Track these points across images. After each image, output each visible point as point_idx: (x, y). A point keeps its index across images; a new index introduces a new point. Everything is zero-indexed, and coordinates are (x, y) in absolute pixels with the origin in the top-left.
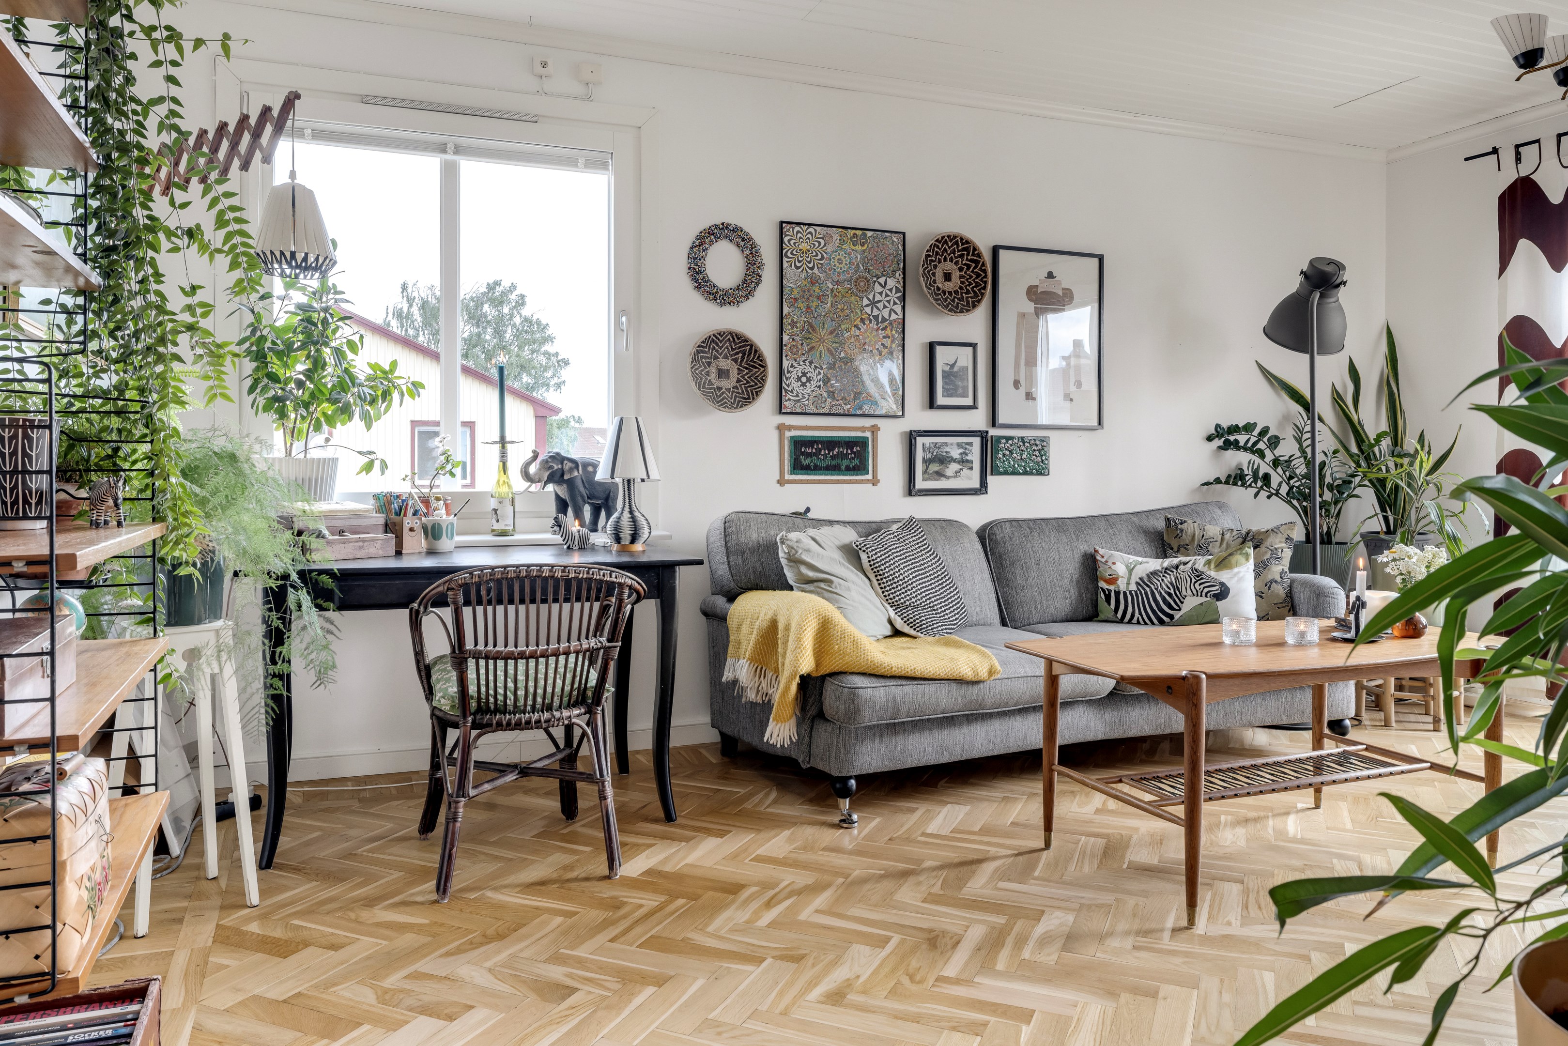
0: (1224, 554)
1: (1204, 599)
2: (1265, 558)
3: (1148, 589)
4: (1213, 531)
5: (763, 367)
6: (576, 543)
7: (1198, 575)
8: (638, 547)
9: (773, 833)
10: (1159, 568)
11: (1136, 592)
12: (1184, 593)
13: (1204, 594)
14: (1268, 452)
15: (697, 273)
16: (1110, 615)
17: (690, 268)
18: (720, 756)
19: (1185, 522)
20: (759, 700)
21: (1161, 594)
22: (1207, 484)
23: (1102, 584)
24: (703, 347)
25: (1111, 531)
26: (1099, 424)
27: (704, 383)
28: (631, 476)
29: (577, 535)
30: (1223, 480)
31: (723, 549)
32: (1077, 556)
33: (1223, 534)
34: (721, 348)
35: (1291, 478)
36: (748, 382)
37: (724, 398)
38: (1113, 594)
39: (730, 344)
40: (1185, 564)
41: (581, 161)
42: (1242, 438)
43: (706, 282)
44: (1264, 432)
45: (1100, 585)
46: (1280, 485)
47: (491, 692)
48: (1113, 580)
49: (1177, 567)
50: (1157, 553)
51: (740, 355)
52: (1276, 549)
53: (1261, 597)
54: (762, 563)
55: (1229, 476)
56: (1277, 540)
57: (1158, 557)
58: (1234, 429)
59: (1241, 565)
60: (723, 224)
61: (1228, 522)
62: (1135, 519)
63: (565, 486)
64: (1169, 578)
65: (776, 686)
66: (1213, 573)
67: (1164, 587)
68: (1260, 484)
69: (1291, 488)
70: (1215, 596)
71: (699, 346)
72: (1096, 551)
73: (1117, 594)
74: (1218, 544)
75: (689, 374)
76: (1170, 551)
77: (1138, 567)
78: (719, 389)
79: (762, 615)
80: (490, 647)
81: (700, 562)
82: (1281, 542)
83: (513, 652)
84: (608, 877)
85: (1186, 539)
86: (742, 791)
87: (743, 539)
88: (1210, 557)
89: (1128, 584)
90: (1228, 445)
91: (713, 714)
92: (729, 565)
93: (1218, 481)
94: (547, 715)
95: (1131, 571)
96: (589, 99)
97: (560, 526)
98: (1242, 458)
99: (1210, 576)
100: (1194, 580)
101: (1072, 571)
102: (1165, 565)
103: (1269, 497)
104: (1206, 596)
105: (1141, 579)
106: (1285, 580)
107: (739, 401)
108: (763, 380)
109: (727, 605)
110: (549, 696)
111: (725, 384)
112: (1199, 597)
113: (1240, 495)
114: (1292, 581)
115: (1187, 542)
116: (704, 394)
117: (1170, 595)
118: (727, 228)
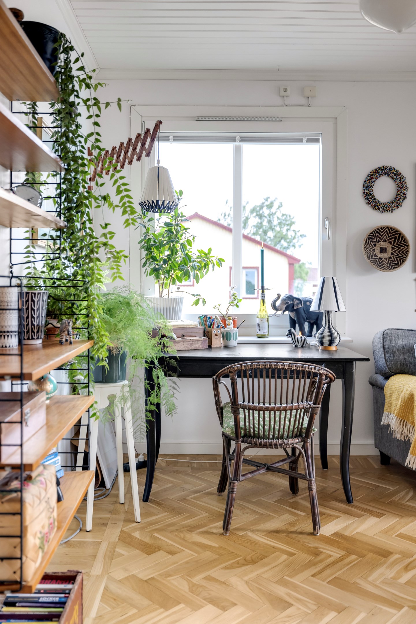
5: (407, 246)
6: (300, 344)
8: (333, 348)
9: (410, 519)
15: (368, 195)
17: (364, 193)
18: (380, 465)
20: (403, 439)
24: (371, 236)
27: (372, 256)
28: (330, 310)
29: (300, 340)
31: (382, 349)
34: (382, 236)
36: (398, 255)
37: (384, 264)
39: (387, 233)
41: (305, 139)
43: (373, 199)
47: (252, 426)
51: (393, 239)
54: (405, 359)
60: (383, 167)
63: (294, 312)
65: (413, 432)
71: (369, 235)
75: (363, 251)
78: (381, 259)
79: (404, 390)
80: (251, 404)
81: (368, 360)
83: (262, 407)
84: (313, 534)
86: (392, 488)
87: (394, 344)
91: (376, 440)
92: (385, 359)
94: (280, 441)
96: (309, 106)
97: (291, 335)
107: (392, 266)
108: (407, 253)
109: (384, 381)
110: (281, 430)
111: (384, 256)
116: (372, 262)
118: (386, 169)
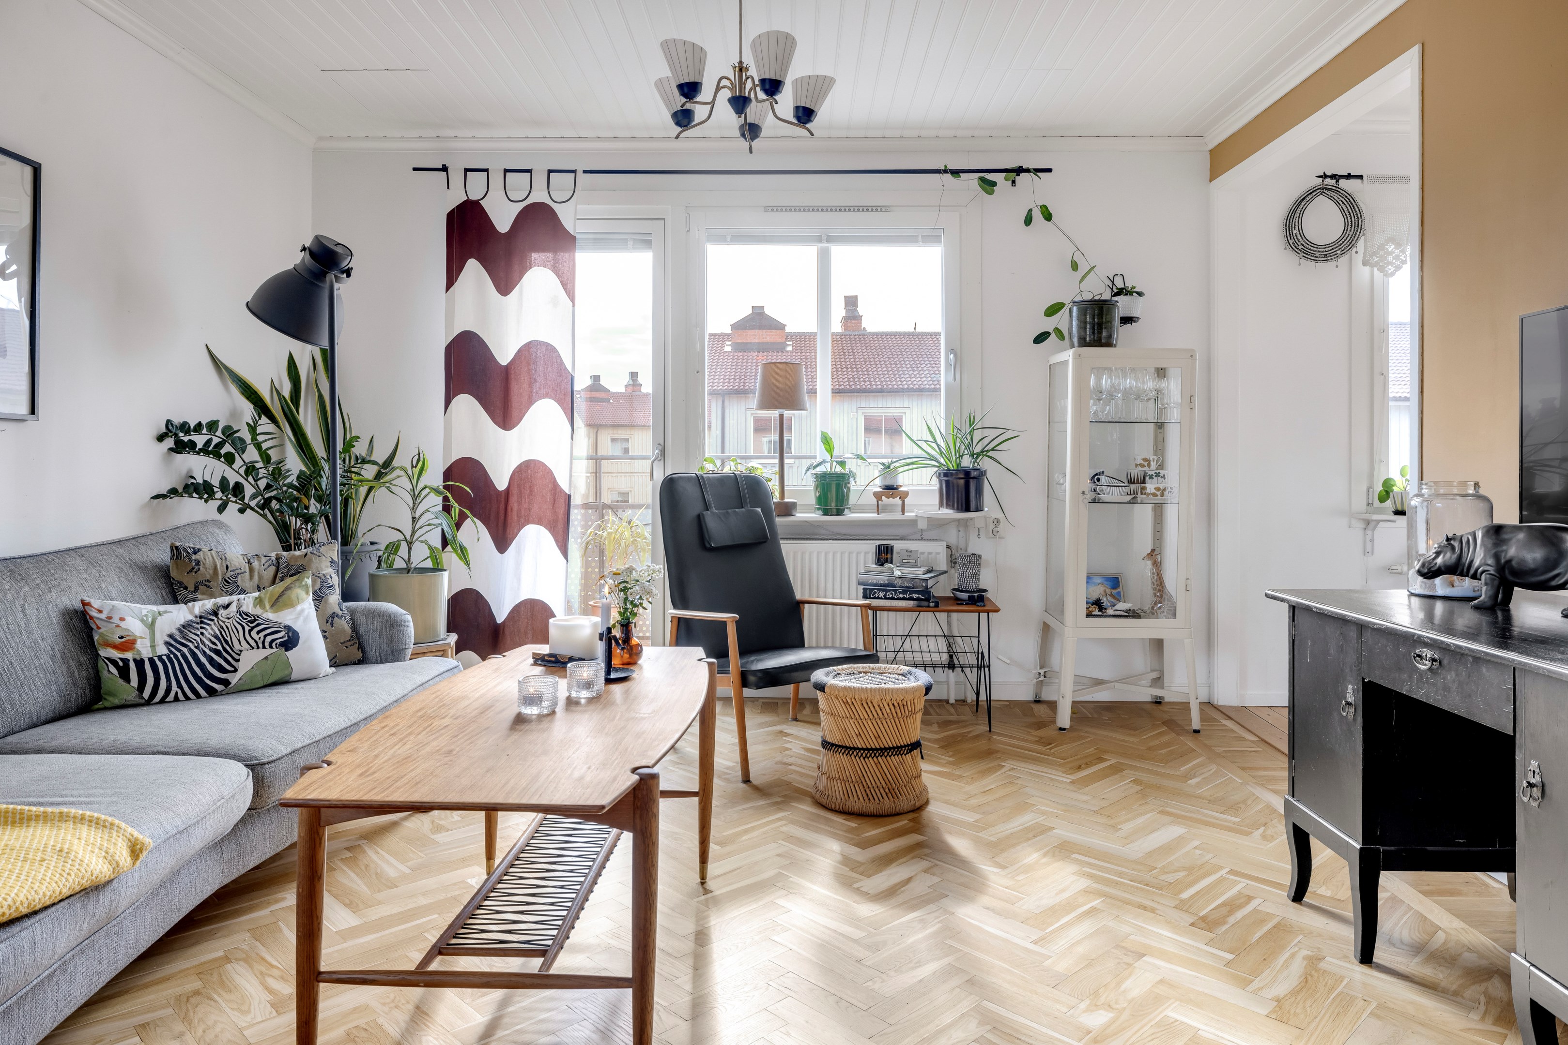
1: (268, 651)
2: (318, 588)
3: (185, 650)
4: (232, 557)
7: (253, 621)
10: (190, 617)
11: (168, 656)
12: (237, 646)
13: (267, 644)
16: (127, 697)
19: (199, 550)
21: (204, 653)
22: (159, 496)
23: (106, 652)
25: (93, 571)
26: (33, 411)
30: (180, 490)
32: (55, 617)
38: (132, 665)
40: (224, 607)
42: (200, 440)
44: (228, 432)
45: (101, 653)
48: (127, 644)
49: (215, 614)
50: (170, 596)
52: (325, 576)
53: (329, 640)
55: (183, 486)
56: (323, 565)
57: (175, 602)
58: (192, 427)
59: (303, 601)
64: (212, 629)
66: (271, 616)
67: (207, 642)
68: (229, 495)
70: (282, 644)
72: (85, 603)
73: (140, 663)
74: (247, 575)
76: (184, 592)
77: (158, 619)
82: (327, 567)
85: (205, 572)
88: (256, 595)
89: (153, 646)
90: (181, 447)
93: (173, 492)
95: (152, 626)
99: (268, 620)
100: (247, 628)
101: (51, 639)
102: (197, 612)
103: (242, 511)
104: (271, 647)
105: (171, 636)
112: (261, 650)
113: (204, 509)
115: (208, 578)
117: (217, 652)
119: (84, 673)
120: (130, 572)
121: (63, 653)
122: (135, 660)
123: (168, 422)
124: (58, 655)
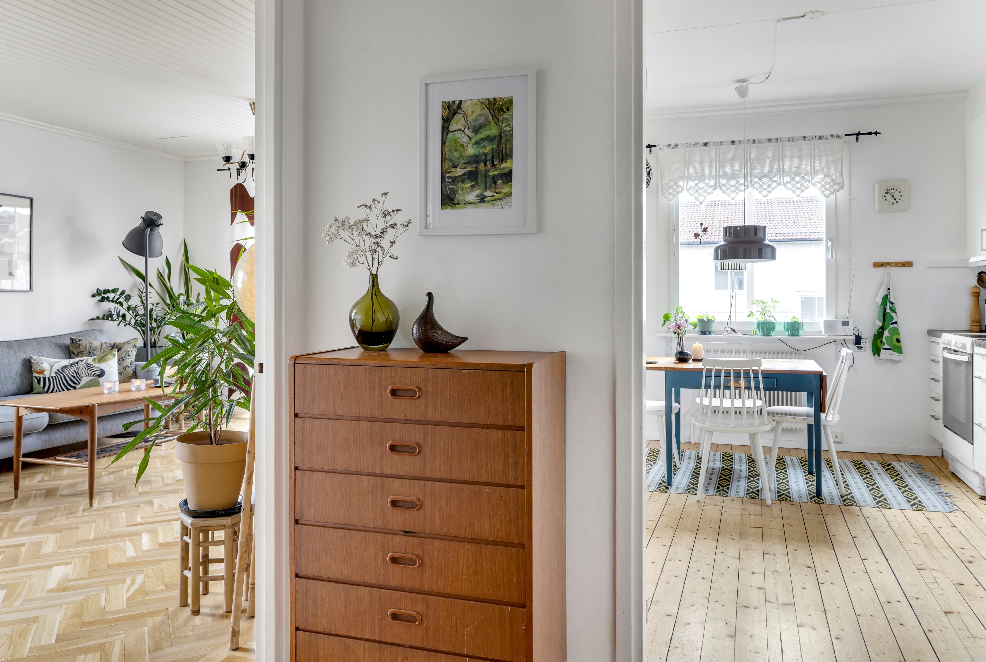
0: (102, 355)
1: (92, 378)
2: (123, 356)
3: (62, 375)
4: (96, 344)
7: (89, 366)
10: (68, 364)
11: (55, 377)
12: (81, 375)
13: (92, 375)
14: (124, 303)
16: (41, 390)
19: (81, 340)
21: (69, 377)
22: (92, 319)
23: (35, 374)
25: (39, 347)
26: (30, 289)
30: (101, 317)
32: (20, 361)
33: (102, 345)
35: (136, 316)
38: (42, 379)
40: (82, 361)
42: (111, 296)
44: (123, 293)
45: (34, 375)
46: (131, 319)
48: (42, 372)
49: (77, 363)
50: (66, 356)
52: (128, 351)
53: (121, 374)
55: (104, 315)
56: (129, 347)
57: (66, 358)
58: (108, 291)
59: (111, 360)
61: (104, 339)
62: (53, 339)
66: (97, 365)
67: (71, 373)
68: (120, 319)
69: (136, 321)
70: (98, 375)
72: (31, 357)
73: (44, 379)
74: (99, 350)
76: (74, 355)
77: (56, 364)
82: (131, 348)
85: (82, 349)
88: (95, 357)
89: (50, 373)
90: (103, 299)
93: (98, 318)
95: (52, 367)
98: (112, 306)
99: (95, 366)
100: (87, 369)
101: (17, 369)
103: (125, 326)
104: (93, 376)
105: (58, 370)
106: (133, 365)
112: (90, 377)
113: (110, 325)
114: (136, 366)
115: (83, 350)
117: (74, 377)
119: (27, 381)
120: (54, 347)
121: (21, 374)
122: (43, 377)
123: (98, 289)
124: (18, 374)
